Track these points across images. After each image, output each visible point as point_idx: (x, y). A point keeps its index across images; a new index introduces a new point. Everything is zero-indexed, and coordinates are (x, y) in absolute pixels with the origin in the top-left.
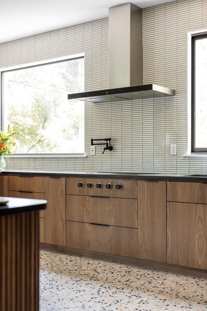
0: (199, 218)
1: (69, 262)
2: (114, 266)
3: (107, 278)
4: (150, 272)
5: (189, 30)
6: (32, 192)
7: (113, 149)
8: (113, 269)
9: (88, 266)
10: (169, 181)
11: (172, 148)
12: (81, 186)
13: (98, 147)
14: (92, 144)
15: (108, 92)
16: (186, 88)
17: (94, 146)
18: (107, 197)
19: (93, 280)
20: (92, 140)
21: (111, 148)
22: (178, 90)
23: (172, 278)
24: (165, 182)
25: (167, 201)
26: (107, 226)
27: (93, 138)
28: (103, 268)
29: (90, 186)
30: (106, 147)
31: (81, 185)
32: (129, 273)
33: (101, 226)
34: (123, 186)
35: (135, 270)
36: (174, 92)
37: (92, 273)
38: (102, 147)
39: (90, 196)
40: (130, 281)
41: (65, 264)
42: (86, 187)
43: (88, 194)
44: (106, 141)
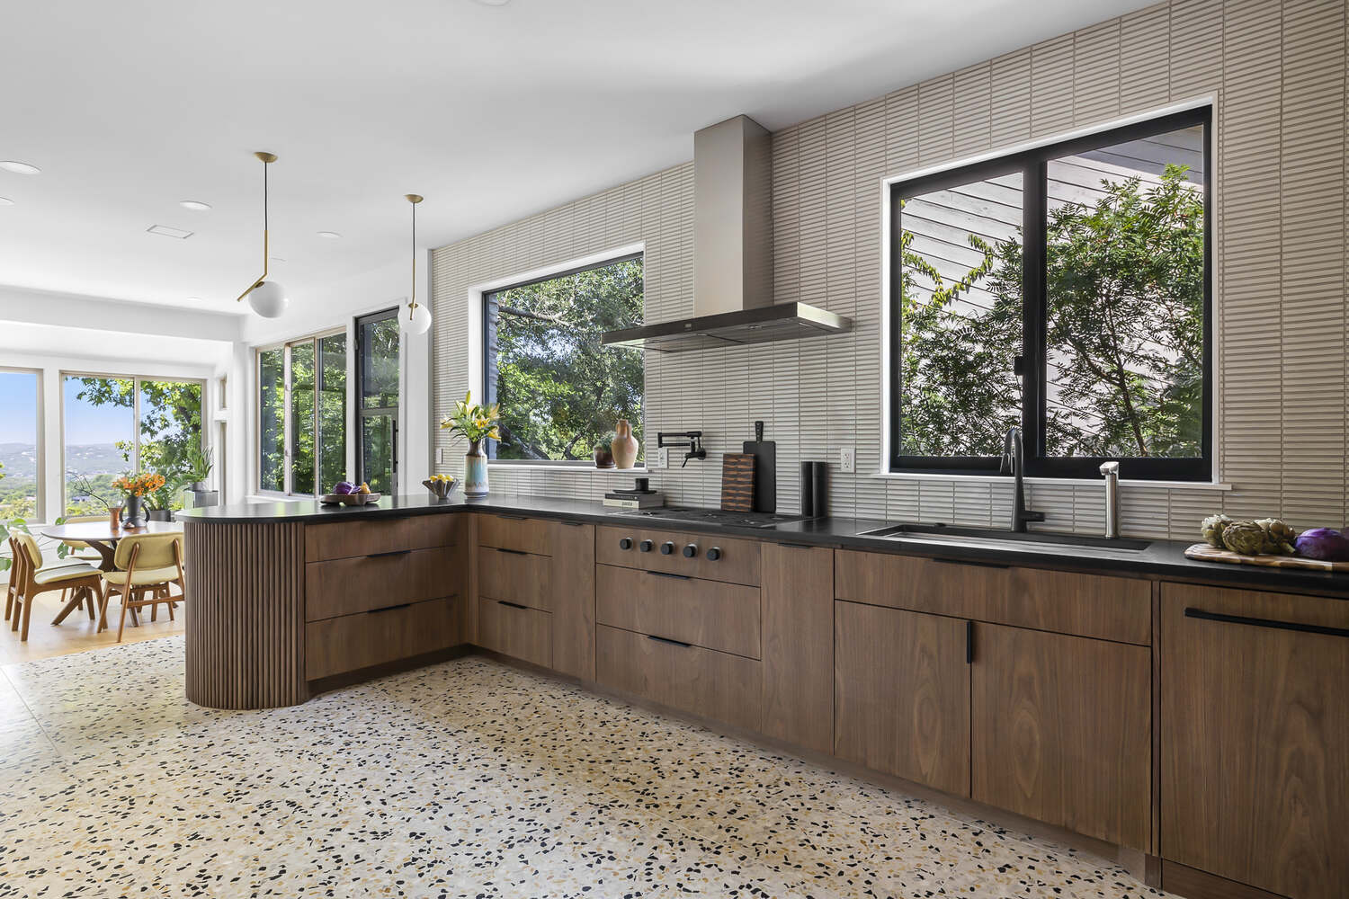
0: (923, 650)
1: (597, 726)
2: (703, 748)
3: (681, 798)
4: (790, 775)
5: (886, 173)
7: (707, 455)
8: (697, 760)
9: (640, 744)
10: (839, 547)
11: (842, 457)
12: (628, 547)
13: (674, 450)
14: (661, 445)
15: (688, 325)
16: (878, 314)
17: (664, 449)
18: (688, 578)
19: (642, 805)
20: (660, 436)
21: (702, 455)
22: (859, 319)
23: (849, 800)
24: (831, 550)
25: (835, 600)
26: (687, 645)
27: (663, 431)
28: (676, 754)
29: (649, 547)
30: (690, 451)
31: (628, 545)
32: (738, 776)
33: (673, 646)
34: (723, 553)
35: (754, 763)
36: (848, 325)
37: (647, 772)
38: (683, 451)
39: (651, 573)
40: (738, 814)
41: (586, 736)
42: (639, 549)
44: (689, 438)
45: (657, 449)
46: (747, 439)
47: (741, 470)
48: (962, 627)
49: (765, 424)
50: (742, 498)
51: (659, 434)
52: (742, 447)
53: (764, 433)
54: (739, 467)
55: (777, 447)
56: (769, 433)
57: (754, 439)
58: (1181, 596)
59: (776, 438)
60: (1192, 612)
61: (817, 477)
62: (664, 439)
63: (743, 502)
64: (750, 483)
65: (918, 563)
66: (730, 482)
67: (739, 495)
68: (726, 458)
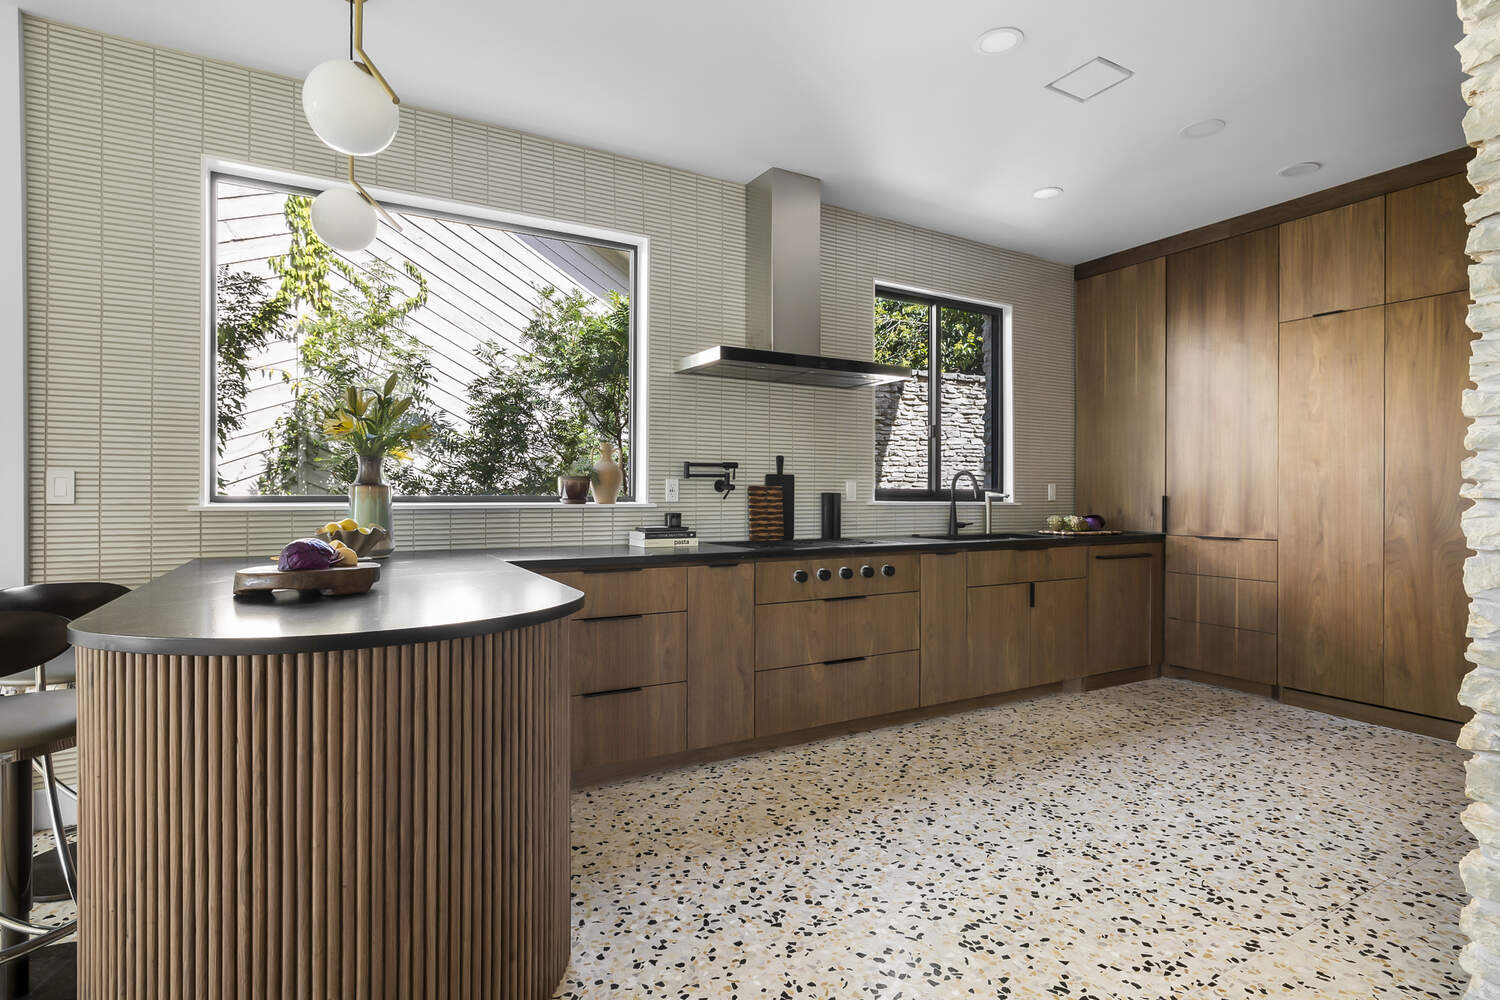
0: (1011, 607)
5: (875, 275)
6: (640, 616)
11: (847, 489)
13: (688, 482)
17: (675, 481)
18: (862, 596)
25: (967, 587)
26: (861, 659)
27: (691, 461)
38: (700, 483)
39: (826, 600)
43: (815, 595)
44: (724, 470)
45: (664, 480)
46: (768, 472)
47: (770, 501)
48: (1025, 588)
49: (785, 459)
50: (774, 528)
51: (688, 463)
52: (763, 479)
53: (784, 467)
54: (769, 498)
55: (796, 480)
56: (790, 467)
57: (775, 472)
58: (1096, 550)
59: (794, 472)
60: (1098, 558)
61: (831, 505)
62: (691, 469)
63: (775, 531)
64: (781, 513)
65: (1009, 553)
66: (760, 513)
67: (771, 525)
68: (753, 490)
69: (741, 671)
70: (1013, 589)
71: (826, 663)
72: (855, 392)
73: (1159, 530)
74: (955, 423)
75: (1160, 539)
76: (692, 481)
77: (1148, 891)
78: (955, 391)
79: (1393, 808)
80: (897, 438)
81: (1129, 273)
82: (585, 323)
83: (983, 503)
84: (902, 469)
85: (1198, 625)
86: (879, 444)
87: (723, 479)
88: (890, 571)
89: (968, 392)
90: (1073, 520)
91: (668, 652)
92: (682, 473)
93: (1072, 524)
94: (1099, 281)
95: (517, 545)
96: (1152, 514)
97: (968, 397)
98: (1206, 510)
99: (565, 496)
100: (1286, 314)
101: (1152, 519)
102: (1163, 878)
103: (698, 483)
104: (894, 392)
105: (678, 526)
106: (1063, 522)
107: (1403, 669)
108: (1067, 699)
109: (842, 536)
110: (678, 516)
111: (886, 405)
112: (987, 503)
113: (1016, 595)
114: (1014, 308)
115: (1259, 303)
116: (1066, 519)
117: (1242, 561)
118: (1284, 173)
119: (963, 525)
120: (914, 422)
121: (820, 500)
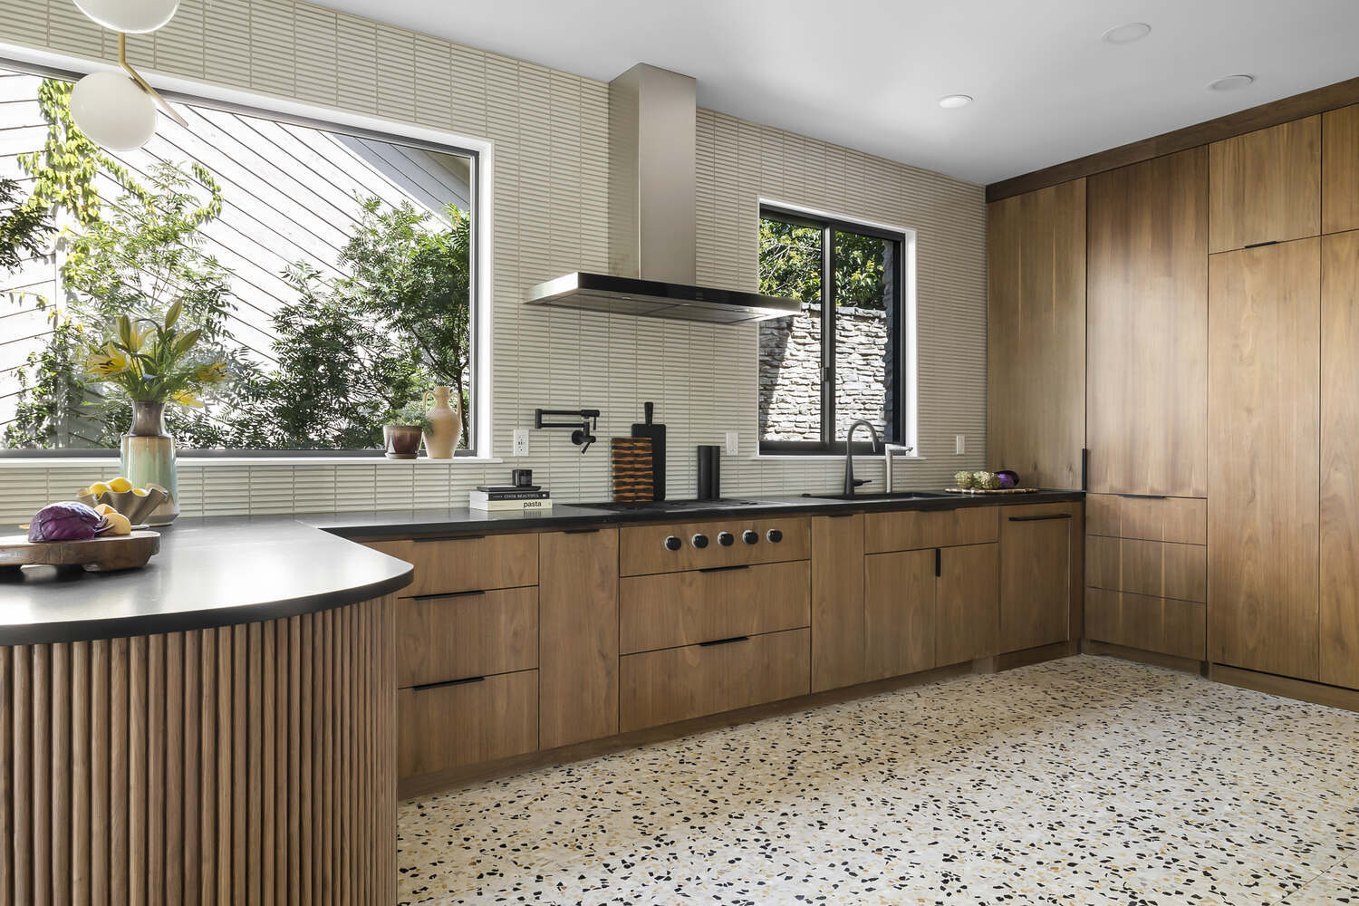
6: (481, 592)
11: (728, 441)
13: (539, 433)
14: (540, 425)
17: (524, 431)
20: (539, 413)
25: (865, 554)
26: (744, 638)
27: (544, 408)
39: (702, 571)
43: (691, 564)
44: (583, 418)
45: (512, 430)
46: (635, 421)
47: (637, 455)
49: (655, 406)
50: (642, 487)
51: (540, 410)
52: (630, 430)
53: (654, 416)
54: (636, 452)
55: (667, 430)
56: (661, 416)
57: (643, 421)
58: (1009, 511)
59: (666, 421)
60: (1012, 519)
61: (709, 459)
62: (544, 417)
63: (644, 490)
64: (650, 469)
65: (911, 515)
66: (625, 470)
67: (639, 484)
68: (617, 443)
69: (603, 656)
70: (916, 555)
71: (703, 644)
72: (736, 328)
73: (1079, 488)
74: (853, 365)
75: (1080, 497)
76: (544, 432)
77: (1065, 897)
78: (853, 328)
79: (1329, 795)
80: (787, 382)
81: (1047, 195)
82: (418, 242)
83: (882, 457)
84: (792, 418)
85: (1121, 594)
86: (765, 389)
87: (582, 429)
88: (776, 537)
89: (867, 329)
90: (984, 477)
91: (515, 634)
92: (534, 423)
93: (983, 480)
94: (1013, 203)
95: (332, 509)
96: (1071, 469)
97: (867, 335)
98: (1130, 466)
99: (391, 449)
100: (1216, 245)
101: (1071, 474)
102: (1081, 881)
103: (553, 434)
104: (783, 329)
105: (529, 485)
106: (973, 479)
107: (1339, 640)
108: (976, 680)
109: (722, 496)
110: (529, 473)
111: (773, 344)
112: (887, 457)
113: (920, 562)
114: (918, 233)
115: (1186, 231)
116: (976, 475)
117: (1169, 522)
118: (1214, 87)
119: (860, 483)
120: (805, 364)
121: (695, 454)
